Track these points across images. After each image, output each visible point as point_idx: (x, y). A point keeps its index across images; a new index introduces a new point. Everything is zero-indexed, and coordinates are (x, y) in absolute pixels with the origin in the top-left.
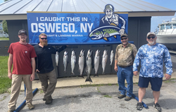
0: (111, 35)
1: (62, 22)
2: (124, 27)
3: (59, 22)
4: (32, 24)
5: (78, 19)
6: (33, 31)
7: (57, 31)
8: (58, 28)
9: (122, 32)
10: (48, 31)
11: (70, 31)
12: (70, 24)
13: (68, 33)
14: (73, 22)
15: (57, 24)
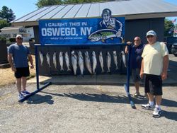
0: (108, 37)
1: (65, 27)
2: (121, 30)
3: (63, 27)
4: (43, 29)
5: (78, 24)
6: (43, 35)
7: (62, 35)
8: (62, 32)
9: (119, 34)
10: (55, 35)
11: (72, 35)
12: (72, 28)
13: (71, 36)
14: (74, 27)
15: (62, 29)
